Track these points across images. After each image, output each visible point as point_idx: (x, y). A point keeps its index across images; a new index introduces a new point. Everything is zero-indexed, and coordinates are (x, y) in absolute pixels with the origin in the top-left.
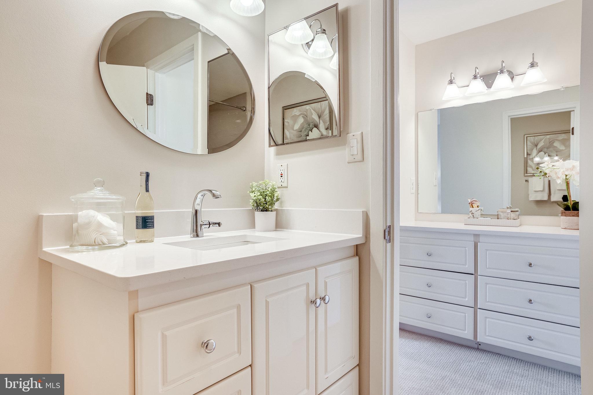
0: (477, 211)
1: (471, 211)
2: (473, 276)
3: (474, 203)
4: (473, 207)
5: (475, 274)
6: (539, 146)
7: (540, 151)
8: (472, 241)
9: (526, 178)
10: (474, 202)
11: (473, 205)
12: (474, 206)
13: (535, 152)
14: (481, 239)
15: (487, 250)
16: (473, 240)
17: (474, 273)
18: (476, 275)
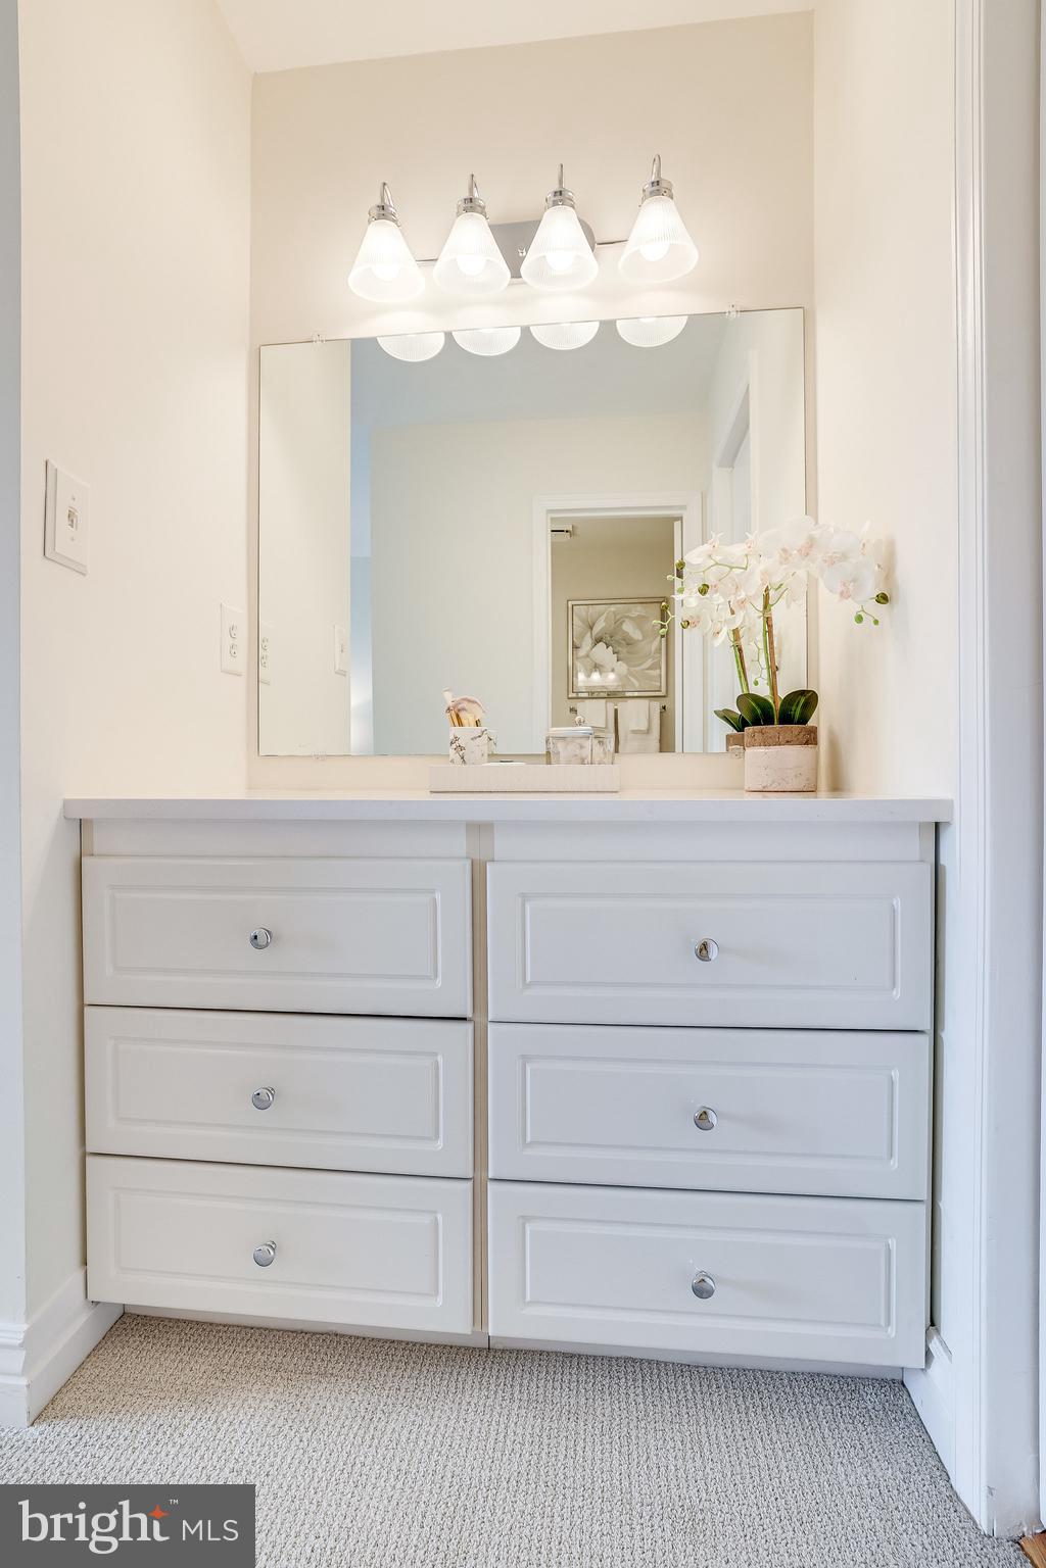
0: (475, 738)
1: (457, 739)
2: (469, 1027)
3: (464, 709)
4: (461, 724)
5: (473, 1019)
6: (597, 629)
7: (598, 641)
8: (459, 858)
9: (572, 704)
10: (465, 705)
11: (462, 715)
12: (464, 721)
13: (588, 641)
14: (502, 845)
15: (525, 897)
16: (464, 854)
17: (469, 1014)
18: (477, 1019)
